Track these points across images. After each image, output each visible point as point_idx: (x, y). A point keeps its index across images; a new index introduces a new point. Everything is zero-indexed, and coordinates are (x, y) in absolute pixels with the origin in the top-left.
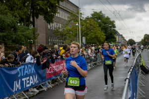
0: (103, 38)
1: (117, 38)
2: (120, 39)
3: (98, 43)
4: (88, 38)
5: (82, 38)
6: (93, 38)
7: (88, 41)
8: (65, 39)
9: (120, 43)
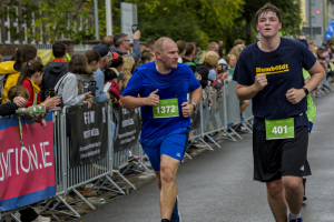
0: (230, 6)
1: (303, 8)
2: (317, 12)
3: (203, 36)
4: (150, 7)
5: (116, 6)
6: (174, 9)
7: (147, 25)
8: (29, 12)
9: (317, 31)
